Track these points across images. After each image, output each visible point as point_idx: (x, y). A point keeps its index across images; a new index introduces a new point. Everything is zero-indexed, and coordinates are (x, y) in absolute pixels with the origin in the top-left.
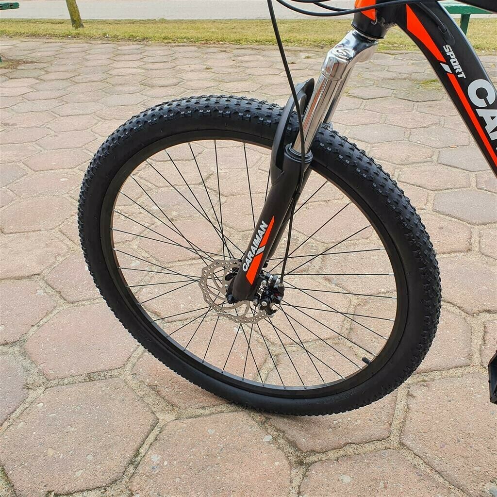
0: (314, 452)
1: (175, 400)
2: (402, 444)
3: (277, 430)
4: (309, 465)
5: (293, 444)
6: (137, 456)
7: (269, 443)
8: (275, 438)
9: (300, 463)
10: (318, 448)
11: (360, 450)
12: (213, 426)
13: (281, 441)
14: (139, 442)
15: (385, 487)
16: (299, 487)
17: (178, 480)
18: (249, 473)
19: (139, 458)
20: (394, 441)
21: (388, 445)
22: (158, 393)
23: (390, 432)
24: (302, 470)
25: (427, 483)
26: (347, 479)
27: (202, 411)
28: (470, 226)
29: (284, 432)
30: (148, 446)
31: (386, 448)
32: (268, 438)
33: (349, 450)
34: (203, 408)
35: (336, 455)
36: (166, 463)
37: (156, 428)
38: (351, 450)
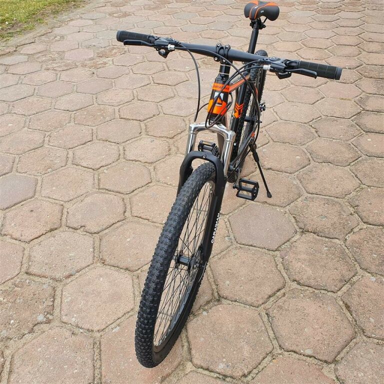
0: (212, 294)
1: (176, 363)
3: (199, 309)
4: (220, 297)
5: (208, 302)
6: (219, 378)
7: (208, 313)
8: (205, 310)
9: (219, 300)
10: (211, 292)
12: (198, 338)
13: (206, 307)
14: (209, 378)
16: (232, 301)
19: (221, 377)
22: (168, 375)
24: (223, 301)
25: (227, 256)
26: (228, 282)
27: (185, 347)
29: (201, 306)
30: (212, 373)
32: (205, 313)
34: (183, 346)
35: (214, 285)
36: (224, 360)
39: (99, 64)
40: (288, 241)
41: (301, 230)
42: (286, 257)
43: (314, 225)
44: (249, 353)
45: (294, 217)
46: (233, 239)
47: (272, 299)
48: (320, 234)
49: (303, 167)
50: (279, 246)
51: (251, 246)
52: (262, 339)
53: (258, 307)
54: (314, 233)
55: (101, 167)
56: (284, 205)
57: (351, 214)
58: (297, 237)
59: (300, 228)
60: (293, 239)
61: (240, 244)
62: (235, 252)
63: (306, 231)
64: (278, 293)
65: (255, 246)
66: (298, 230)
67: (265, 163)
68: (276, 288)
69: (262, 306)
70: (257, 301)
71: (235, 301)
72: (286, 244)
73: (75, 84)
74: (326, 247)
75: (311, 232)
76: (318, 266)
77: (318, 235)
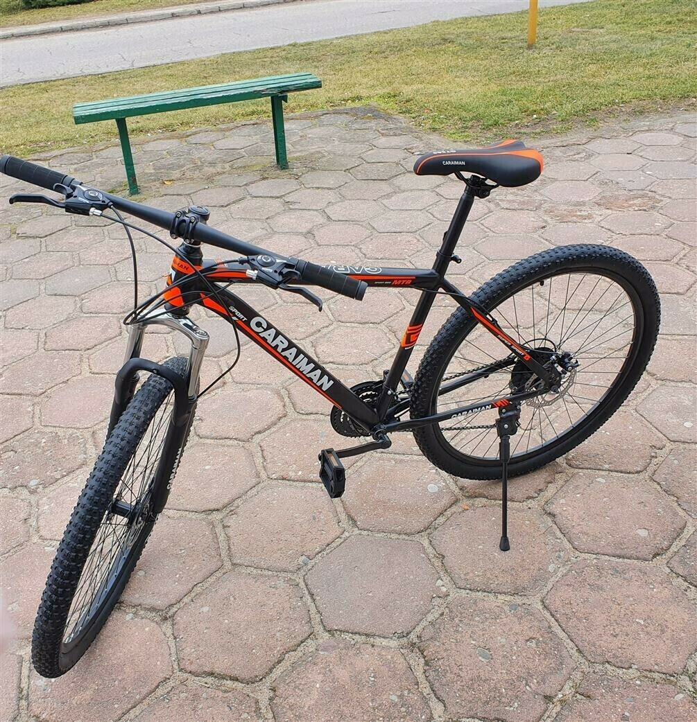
0: (172, 605)
2: (234, 564)
3: (134, 606)
4: (172, 616)
5: (153, 609)
6: (22, 691)
7: (132, 619)
8: (135, 613)
9: (166, 619)
10: (174, 601)
11: (207, 585)
13: (142, 612)
14: (16, 681)
15: (235, 599)
16: (173, 634)
17: (72, 685)
18: (129, 648)
19: (25, 692)
20: (228, 565)
21: (225, 571)
23: (222, 561)
24: (169, 623)
25: (262, 580)
26: (205, 609)
28: (216, 359)
29: (140, 605)
30: (27, 680)
31: (224, 574)
32: (130, 616)
33: (198, 589)
35: (190, 598)
37: (24, 663)
38: (199, 589)
39: (574, 216)
40: (367, 635)
41: (415, 640)
42: (322, 653)
43: (446, 650)
44: (78, 703)
45: (442, 614)
46: (309, 567)
47: (210, 680)
48: (432, 674)
49: (619, 557)
50: (343, 629)
51: (312, 595)
52: (116, 706)
53: (181, 670)
54: (427, 663)
55: (332, 363)
56: (462, 584)
57: (548, 698)
58: (394, 643)
59: (419, 637)
60: (378, 641)
61: (304, 581)
62: (281, 584)
63: (418, 648)
64: (229, 682)
65: (314, 600)
66: (413, 636)
67: (563, 501)
68: (235, 673)
69: (186, 675)
70: (191, 663)
71: (175, 638)
72: (357, 637)
73: (491, 234)
74: (401, 697)
75: (424, 657)
76: (334, 707)
77: (425, 672)
